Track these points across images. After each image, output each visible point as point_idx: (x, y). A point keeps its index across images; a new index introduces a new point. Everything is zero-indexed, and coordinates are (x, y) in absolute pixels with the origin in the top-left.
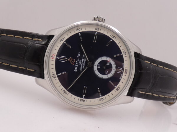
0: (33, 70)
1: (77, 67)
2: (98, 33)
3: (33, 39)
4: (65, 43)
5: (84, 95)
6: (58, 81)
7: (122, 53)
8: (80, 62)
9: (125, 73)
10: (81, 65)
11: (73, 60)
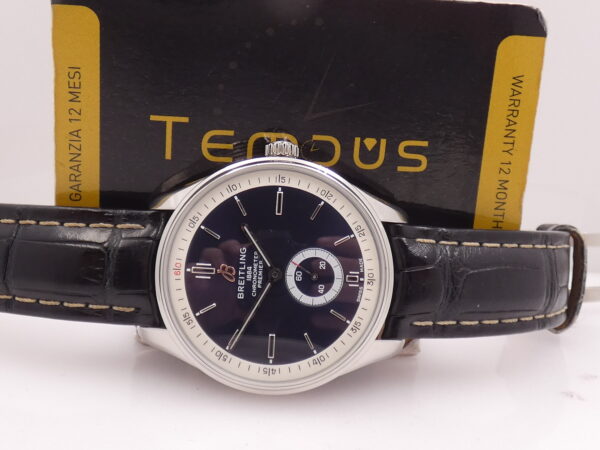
0: (132, 309)
1: (242, 286)
2: (284, 188)
3: (115, 225)
4: (203, 227)
5: (271, 355)
6: (199, 329)
7: (352, 233)
8: (249, 273)
9: (369, 283)
10: (252, 279)
11: (230, 270)
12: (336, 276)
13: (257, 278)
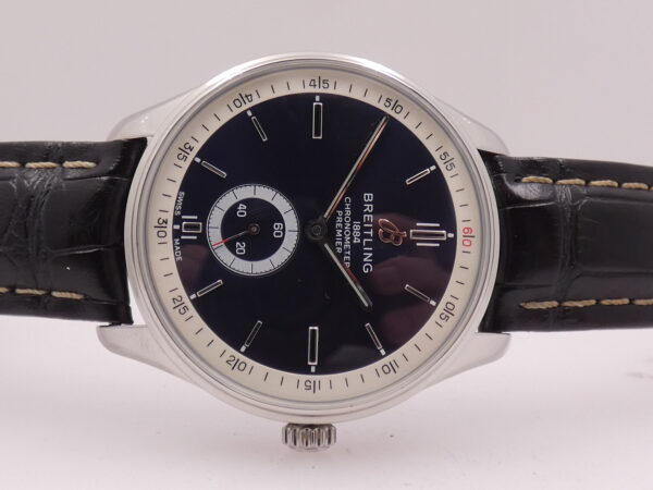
1: (367, 213)
2: (307, 371)
3: (559, 305)
4: (433, 303)
5: (318, 107)
6: (431, 146)
7: (193, 301)
8: (357, 234)
9: (165, 222)
10: (352, 224)
11: (386, 235)
12: (219, 232)
13: (344, 226)
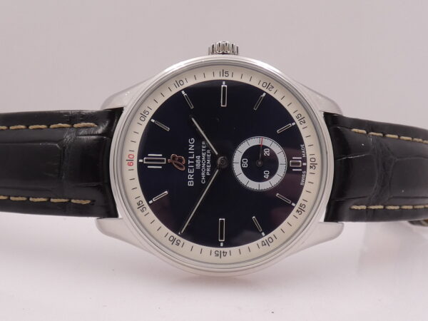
0: (88, 202)
1: (192, 174)
2: (227, 82)
3: (73, 125)
4: (153, 121)
5: (222, 238)
6: (152, 216)
7: (293, 121)
8: (198, 161)
9: (311, 167)
10: (201, 167)
11: (180, 160)
12: (280, 162)
13: (206, 166)
